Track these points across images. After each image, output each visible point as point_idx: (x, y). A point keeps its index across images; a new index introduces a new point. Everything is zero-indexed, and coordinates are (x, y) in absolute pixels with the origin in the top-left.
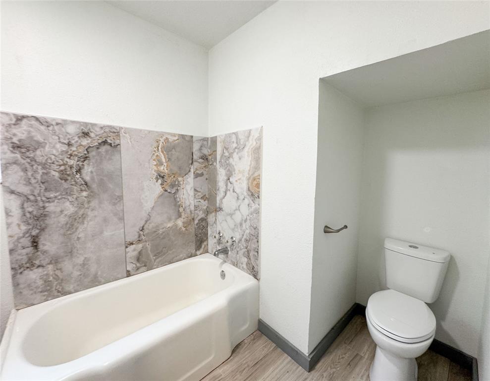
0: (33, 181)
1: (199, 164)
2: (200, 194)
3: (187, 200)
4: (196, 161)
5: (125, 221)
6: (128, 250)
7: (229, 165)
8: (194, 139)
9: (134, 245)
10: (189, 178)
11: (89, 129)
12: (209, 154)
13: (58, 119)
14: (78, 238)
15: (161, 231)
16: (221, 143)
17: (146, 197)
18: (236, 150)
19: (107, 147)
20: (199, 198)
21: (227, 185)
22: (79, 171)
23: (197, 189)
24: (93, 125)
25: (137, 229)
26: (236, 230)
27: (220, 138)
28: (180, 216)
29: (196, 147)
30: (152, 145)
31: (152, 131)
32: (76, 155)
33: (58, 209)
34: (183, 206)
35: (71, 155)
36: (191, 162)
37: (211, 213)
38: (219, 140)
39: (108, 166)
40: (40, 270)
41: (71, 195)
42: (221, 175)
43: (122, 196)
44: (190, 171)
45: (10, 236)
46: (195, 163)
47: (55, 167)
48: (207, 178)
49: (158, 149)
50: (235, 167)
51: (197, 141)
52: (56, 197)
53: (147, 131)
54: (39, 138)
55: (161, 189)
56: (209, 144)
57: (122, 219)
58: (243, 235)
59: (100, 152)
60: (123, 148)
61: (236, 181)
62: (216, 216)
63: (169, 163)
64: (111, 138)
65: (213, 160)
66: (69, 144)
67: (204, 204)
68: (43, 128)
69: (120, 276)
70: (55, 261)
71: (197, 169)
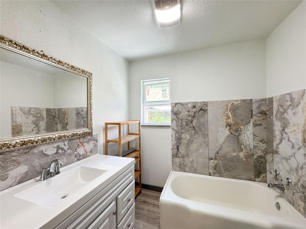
0: (178, 126)
1: (257, 117)
2: (258, 138)
3: (248, 141)
4: (255, 116)
5: (209, 147)
6: (210, 161)
7: (284, 118)
8: (253, 101)
9: (213, 160)
10: (249, 127)
11: (196, 105)
12: (267, 110)
13: (186, 102)
14: (190, 150)
15: (228, 157)
16: (276, 101)
17: (220, 136)
18: (291, 107)
19: (202, 111)
20: (258, 141)
21: (282, 135)
22: (192, 122)
23: (256, 134)
24: (197, 102)
25: (215, 152)
26: (292, 173)
27: (276, 98)
28: (242, 150)
29: (255, 106)
30: (224, 108)
31: (224, 101)
32: (191, 116)
33: (185, 137)
34: (244, 144)
35: (189, 116)
36: (250, 116)
37: (269, 154)
38: (274, 99)
39: (202, 120)
40: (179, 159)
41: (189, 132)
42: (276, 126)
43: (208, 134)
44: (249, 122)
45: (172, 144)
46: (254, 117)
47: (184, 121)
48: (266, 127)
49: (227, 110)
50: (290, 121)
51: (256, 102)
52: (184, 132)
53: (221, 101)
54: (180, 110)
55: (229, 133)
56: (267, 104)
57: (208, 145)
58: (299, 180)
59: (199, 114)
60: (209, 111)
61: (291, 132)
62: (273, 157)
63: (234, 118)
64: (204, 107)
65: (270, 114)
66: (189, 112)
67: (263, 146)
68: (181, 106)
69: (206, 173)
70: (183, 157)
71: (256, 121)
